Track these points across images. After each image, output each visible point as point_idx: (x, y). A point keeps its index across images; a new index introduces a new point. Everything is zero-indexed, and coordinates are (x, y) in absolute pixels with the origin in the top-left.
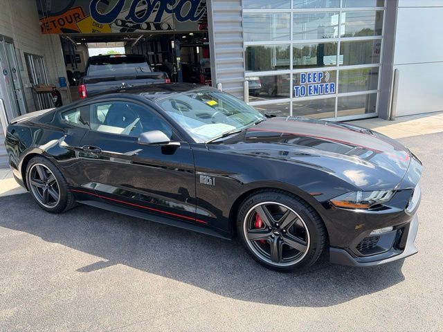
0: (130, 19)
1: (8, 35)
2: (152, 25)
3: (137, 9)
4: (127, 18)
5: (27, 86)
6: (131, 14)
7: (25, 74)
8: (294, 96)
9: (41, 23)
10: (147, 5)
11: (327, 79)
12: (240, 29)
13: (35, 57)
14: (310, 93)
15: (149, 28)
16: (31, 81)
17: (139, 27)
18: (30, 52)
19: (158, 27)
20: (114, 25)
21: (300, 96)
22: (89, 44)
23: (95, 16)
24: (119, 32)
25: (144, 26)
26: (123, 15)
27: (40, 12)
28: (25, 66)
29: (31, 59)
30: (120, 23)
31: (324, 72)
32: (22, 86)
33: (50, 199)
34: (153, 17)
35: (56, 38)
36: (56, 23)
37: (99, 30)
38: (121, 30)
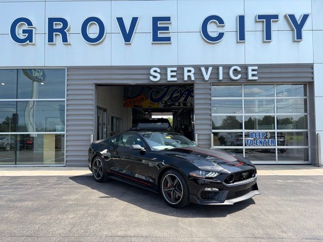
0: (170, 101)
1: (105, 108)
2: (181, 104)
3: (174, 95)
4: (168, 100)
5: (109, 132)
6: (171, 98)
7: (110, 126)
8: (245, 145)
9: (124, 102)
10: (179, 94)
11: (268, 136)
12: (209, 107)
13: (117, 118)
14: (257, 144)
15: (179, 105)
16: (112, 130)
17: (174, 104)
18: (115, 116)
19: (185, 105)
20: (160, 103)
21: (250, 146)
22: (152, 113)
23: (152, 99)
24: (162, 107)
25: (177, 104)
26: (166, 99)
27: (124, 97)
28: (110, 123)
29: (115, 119)
30: (164, 102)
31: (267, 133)
32: (107, 132)
33: (99, 176)
34: (182, 99)
35: (130, 109)
36: (131, 102)
37: (152, 106)
38: (164, 106)
